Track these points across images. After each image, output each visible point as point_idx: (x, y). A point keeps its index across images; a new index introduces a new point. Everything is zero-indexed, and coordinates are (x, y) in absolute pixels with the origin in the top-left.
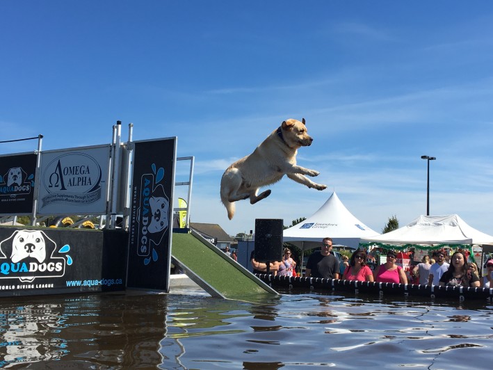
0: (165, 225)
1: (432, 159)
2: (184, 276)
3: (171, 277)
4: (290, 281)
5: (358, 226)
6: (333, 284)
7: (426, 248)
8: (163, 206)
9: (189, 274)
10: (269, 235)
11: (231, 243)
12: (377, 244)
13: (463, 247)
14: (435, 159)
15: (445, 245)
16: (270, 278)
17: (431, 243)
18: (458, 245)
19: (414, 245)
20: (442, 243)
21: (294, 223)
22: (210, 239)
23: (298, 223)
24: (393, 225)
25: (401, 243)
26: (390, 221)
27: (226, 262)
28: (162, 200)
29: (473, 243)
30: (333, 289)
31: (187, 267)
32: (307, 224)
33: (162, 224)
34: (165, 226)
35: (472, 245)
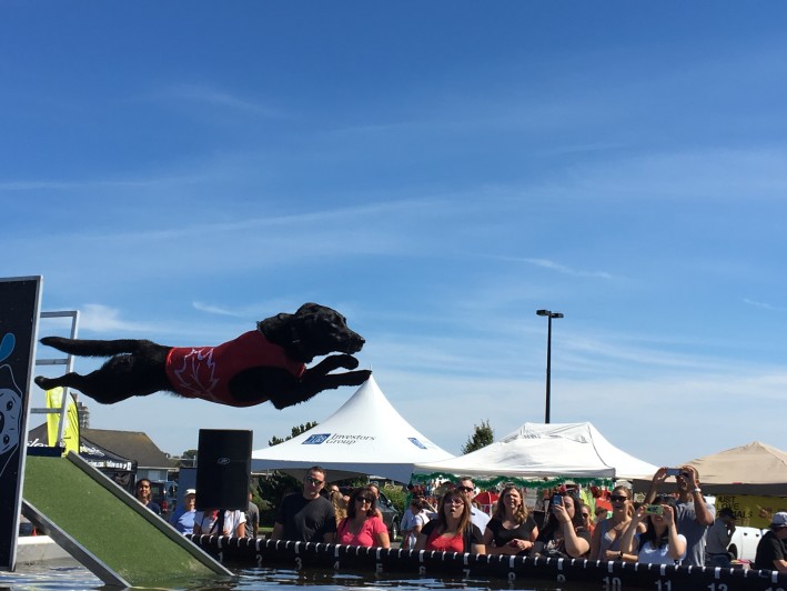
0: (13, 442)
1: (557, 316)
2: (46, 539)
3: (21, 541)
4: (258, 549)
5: (414, 440)
6: (337, 555)
7: (532, 485)
8: (9, 407)
9: (56, 536)
10: (224, 461)
11: (170, 470)
12: (445, 476)
13: (598, 483)
14: (562, 316)
15: (567, 479)
16: (219, 542)
17: (545, 475)
18: (590, 479)
19: (512, 479)
20: (562, 475)
21: (296, 433)
22: (124, 462)
23: (303, 431)
24: (482, 438)
25: (489, 474)
26: (478, 432)
27: (132, 513)
28: (9, 394)
29: (617, 476)
30: (337, 563)
31: (53, 523)
32: (316, 436)
33: (6, 440)
34: (12, 444)
35: (615, 480)
